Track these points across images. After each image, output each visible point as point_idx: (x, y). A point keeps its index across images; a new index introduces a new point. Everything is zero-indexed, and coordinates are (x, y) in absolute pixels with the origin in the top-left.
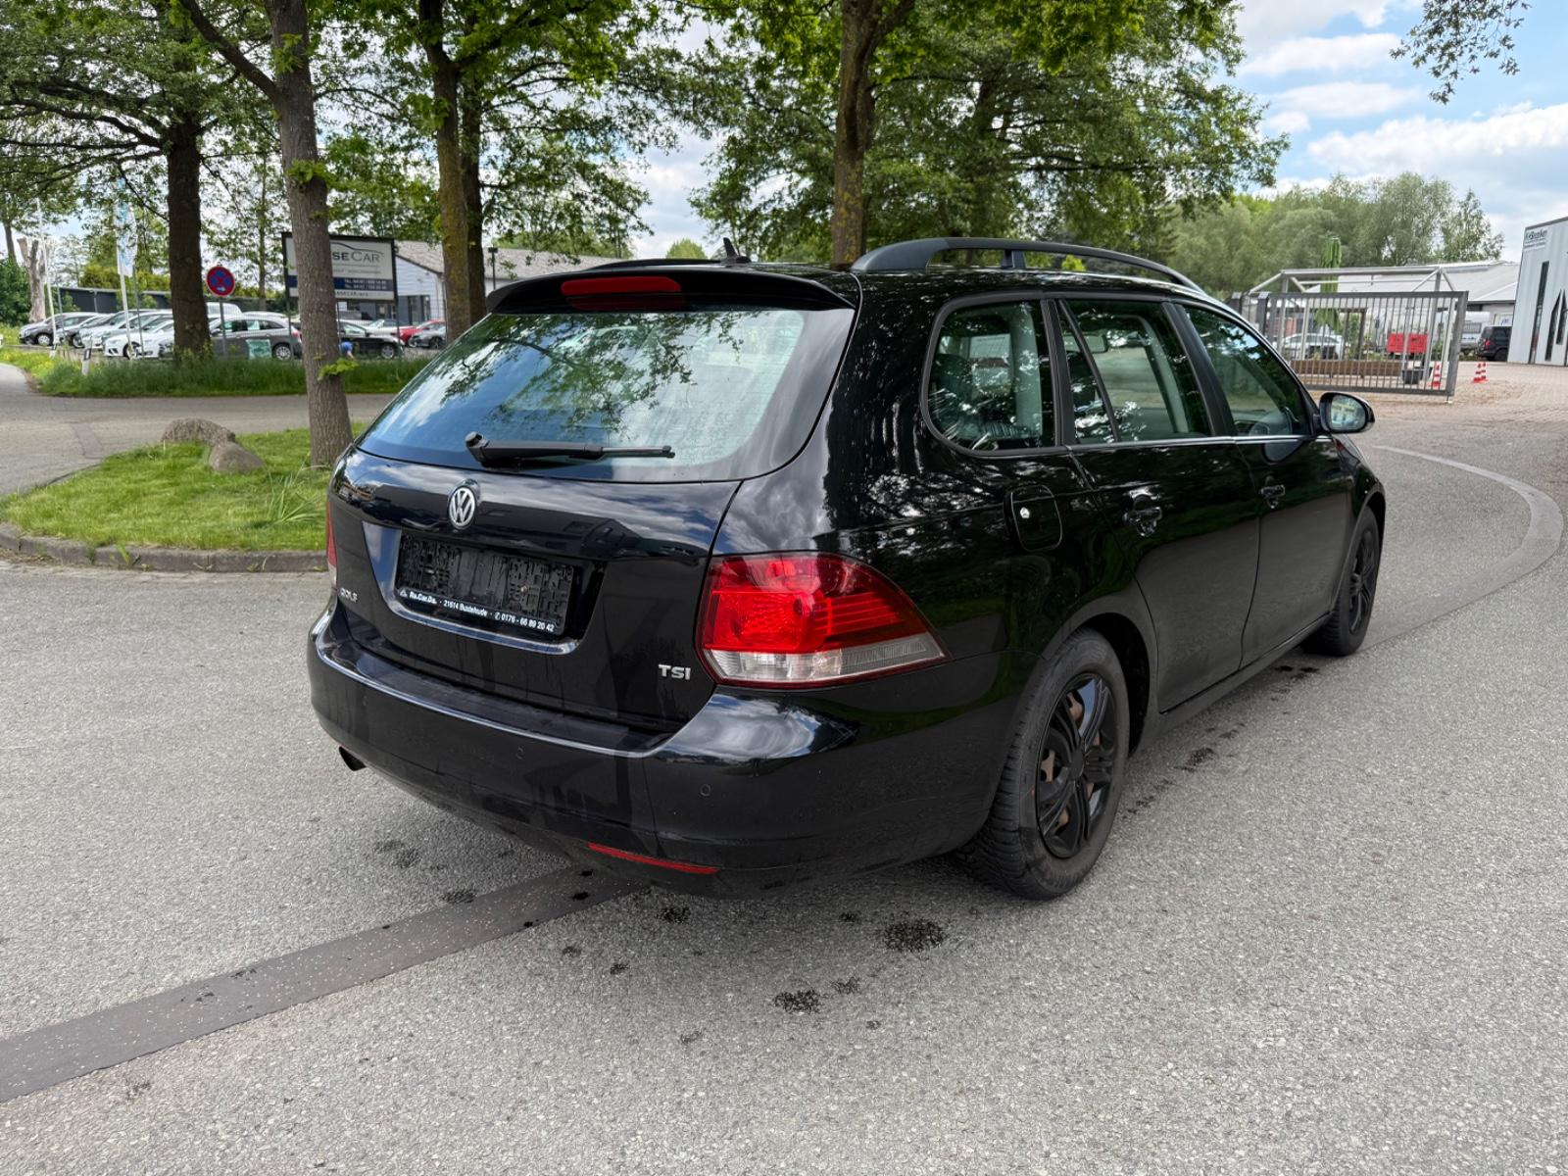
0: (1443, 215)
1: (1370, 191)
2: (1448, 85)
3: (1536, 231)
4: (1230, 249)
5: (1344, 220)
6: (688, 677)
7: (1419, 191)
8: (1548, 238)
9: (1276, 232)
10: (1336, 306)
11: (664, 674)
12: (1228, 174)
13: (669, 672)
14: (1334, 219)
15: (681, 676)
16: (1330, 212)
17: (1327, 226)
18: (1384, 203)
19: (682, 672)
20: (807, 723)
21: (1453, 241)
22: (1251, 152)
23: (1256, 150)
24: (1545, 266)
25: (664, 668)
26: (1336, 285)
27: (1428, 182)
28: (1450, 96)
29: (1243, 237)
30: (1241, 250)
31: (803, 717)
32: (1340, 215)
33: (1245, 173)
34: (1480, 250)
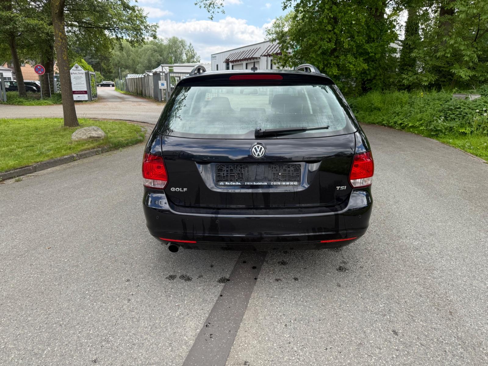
0: (185, 49)
1: (165, 41)
2: (212, 16)
3: (214, 56)
4: (127, 56)
5: (159, 49)
6: (345, 188)
7: (178, 42)
8: (217, 58)
9: (141, 51)
10: (174, 76)
11: (338, 189)
12: (142, 33)
13: (340, 188)
14: (157, 49)
15: (343, 189)
16: (155, 46)
17: (155, 51)
18: (169, 45)
19: (343, 188)
20: (363, 194)
21: (188, 57)
22: (148, 27)
23: (149, 27)
24: (217, 65)
25: (338, 188)
26: (173, 69)
27: (180, 39)
28: (213, 18)
29: (131, 53)
30: (131, 57)
31: (362, 192)
32: (158, 47)
33: (148, 34)
34: (195, 60)
